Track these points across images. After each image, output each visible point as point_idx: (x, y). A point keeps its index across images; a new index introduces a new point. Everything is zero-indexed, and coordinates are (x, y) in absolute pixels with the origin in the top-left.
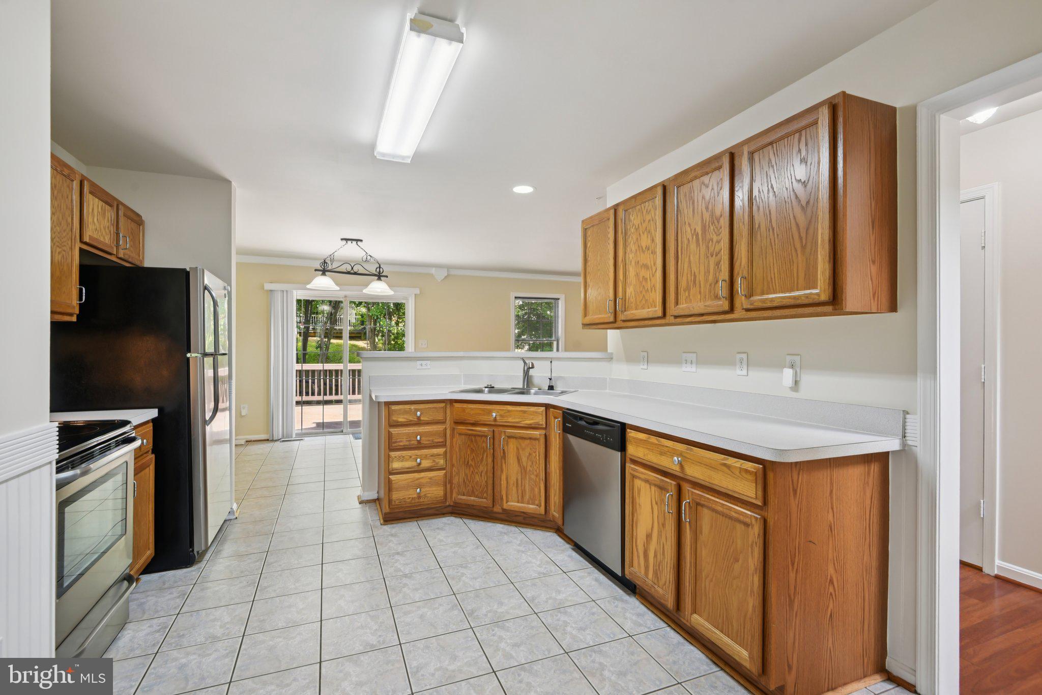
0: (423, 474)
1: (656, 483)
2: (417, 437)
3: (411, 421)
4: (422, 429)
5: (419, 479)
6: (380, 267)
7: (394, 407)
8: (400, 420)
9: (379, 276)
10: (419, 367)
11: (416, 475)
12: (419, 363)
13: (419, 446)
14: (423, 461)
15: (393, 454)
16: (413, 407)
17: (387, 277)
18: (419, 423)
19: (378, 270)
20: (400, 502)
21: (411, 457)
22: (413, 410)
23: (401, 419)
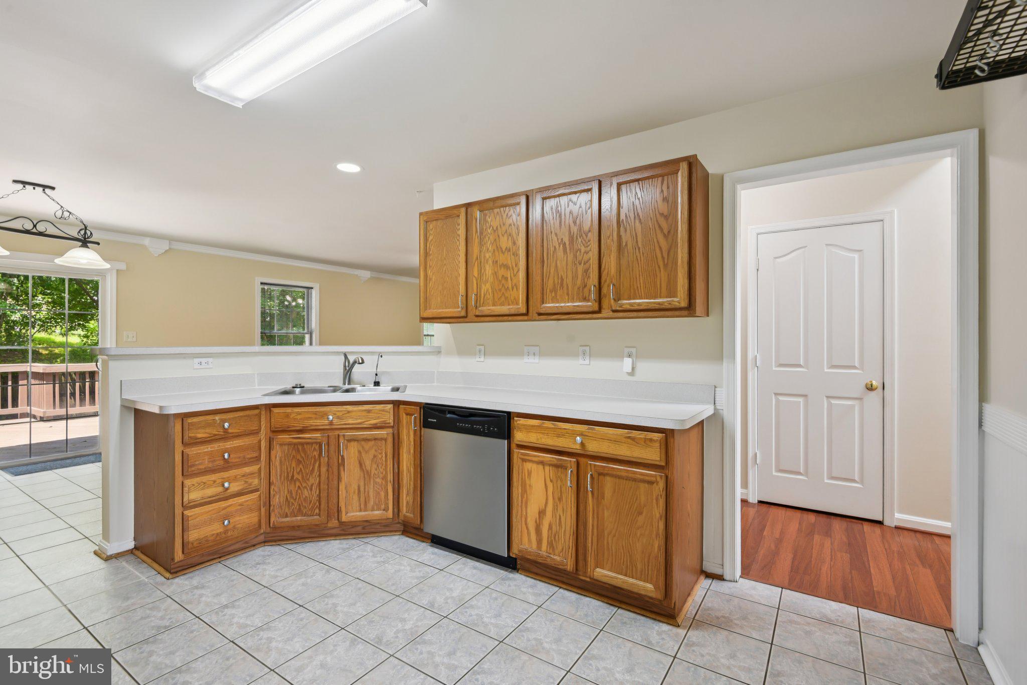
0: (230, 502)
1: (552, 463)
2: (224, 456)
3: (215, 435)
4: (229, 444)
5: (225, 508)
6: (86, 228)
7: (190, 420)
8: (199, 436)
9: (85, 242)
10: (197, 366)
11: (223, 504)
12: (197, 360)
13: (227, 466)
14: (232, 485)
15: (188, 482)
16: (217, 418)
17: (98, 244)
18: (226, 436)
19: (82, 232)
20: (200, 543)
21: (214, 482)
22: (218, 422)
23: (201, 434)
